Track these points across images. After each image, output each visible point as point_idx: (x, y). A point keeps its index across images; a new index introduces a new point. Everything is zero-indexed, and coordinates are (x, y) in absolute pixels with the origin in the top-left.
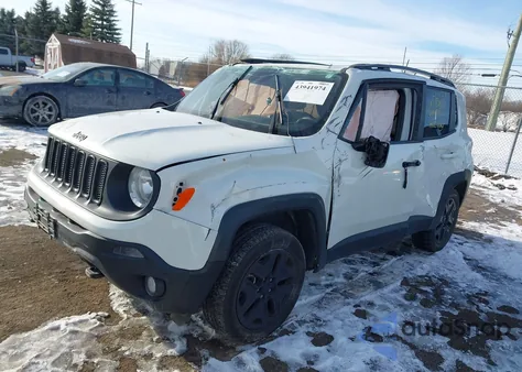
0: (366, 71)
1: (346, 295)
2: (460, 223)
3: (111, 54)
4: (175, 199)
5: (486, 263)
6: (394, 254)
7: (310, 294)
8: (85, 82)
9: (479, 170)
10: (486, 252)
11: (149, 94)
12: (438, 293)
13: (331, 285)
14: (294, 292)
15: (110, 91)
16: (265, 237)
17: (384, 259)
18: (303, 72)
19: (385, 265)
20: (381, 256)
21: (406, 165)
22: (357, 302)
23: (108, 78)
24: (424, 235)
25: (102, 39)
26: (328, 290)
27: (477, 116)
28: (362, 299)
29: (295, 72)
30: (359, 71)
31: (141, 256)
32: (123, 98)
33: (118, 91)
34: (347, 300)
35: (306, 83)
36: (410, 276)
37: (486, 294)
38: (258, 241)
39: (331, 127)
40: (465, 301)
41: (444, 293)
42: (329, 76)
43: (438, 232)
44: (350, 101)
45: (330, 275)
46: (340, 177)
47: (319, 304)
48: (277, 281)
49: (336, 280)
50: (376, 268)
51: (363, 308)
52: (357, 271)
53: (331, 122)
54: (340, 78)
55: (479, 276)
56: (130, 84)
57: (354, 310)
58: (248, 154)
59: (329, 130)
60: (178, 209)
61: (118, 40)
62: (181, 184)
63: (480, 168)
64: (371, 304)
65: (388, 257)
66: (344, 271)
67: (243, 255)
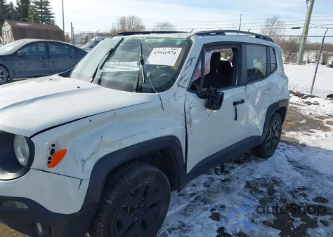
0: (206, 37)
1: (205, 201)
2: (284, 133)
3: (46, 31)
4: (50, 158)
5: (302, 163)
6: (239, 162)
7: (179, 203)
8: (25, 53)
9: (294, 93)
10: (302, 154)
11: (71, 57)
12: (271, 192)
13: (194, 194)
14: (162, 210)
15: (43, 58)
16: (133, 176)
17: (232, 168)
18: (160, 40)
19: (233, 172)
20: (230, 165)
21: (235, 104)
22: (213, 206)
23: (42, 49)
24: (259, 148)
25: (43, 21)
26: (192, 199)
27: (290, 55)
28: (217, 204)
29: (154, 41)
30: (201, 37)
31: (26, 207)
32: (53, 62)
33: (49, 57)
34: (206, 206)
35: (161, 49)
36: (251, 180)
37: (304, 188)
38: (127, 180)
39: (181, 83)
40: (290, 197)
41: (274, 191)
42: (178, 43)
43: (269, 145)
44: (195, 61)
45: (194, 186)
46: (191, 119)
47: (185, 212)
48: (148, 205)
49: (198, 189)
50: (227, 176)
51: (217, 211)
52: (213, 180)
53: (181, 79)
54: (186, 44)
55: (298, 174)
56: (58, 52)
57: (210, 214)
58: (112, 113)
59: (179, 86)
60: (53, 166)
61: (53, 21)
62: (53, 145)
63: (295, 91)
64: (223, 207)
65: (235, 165)
66: (204, 181)
67: (115, 193)
